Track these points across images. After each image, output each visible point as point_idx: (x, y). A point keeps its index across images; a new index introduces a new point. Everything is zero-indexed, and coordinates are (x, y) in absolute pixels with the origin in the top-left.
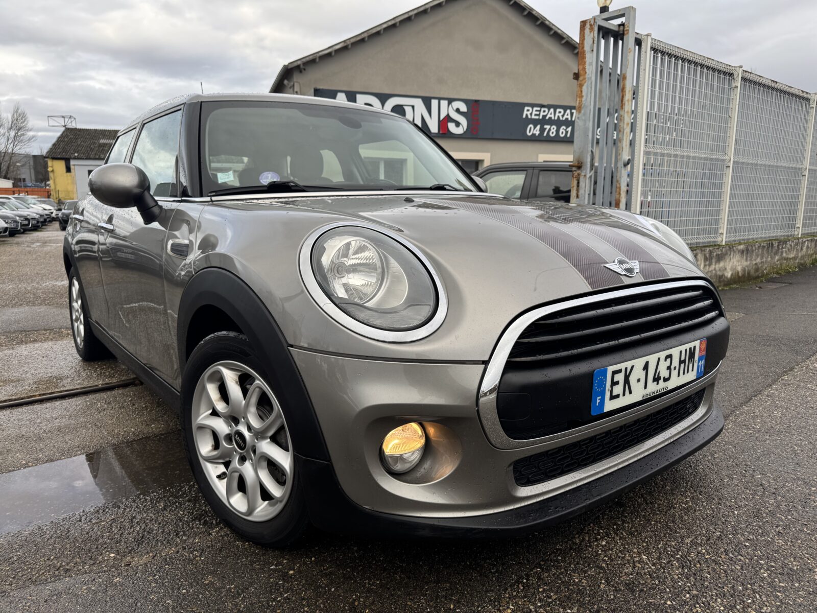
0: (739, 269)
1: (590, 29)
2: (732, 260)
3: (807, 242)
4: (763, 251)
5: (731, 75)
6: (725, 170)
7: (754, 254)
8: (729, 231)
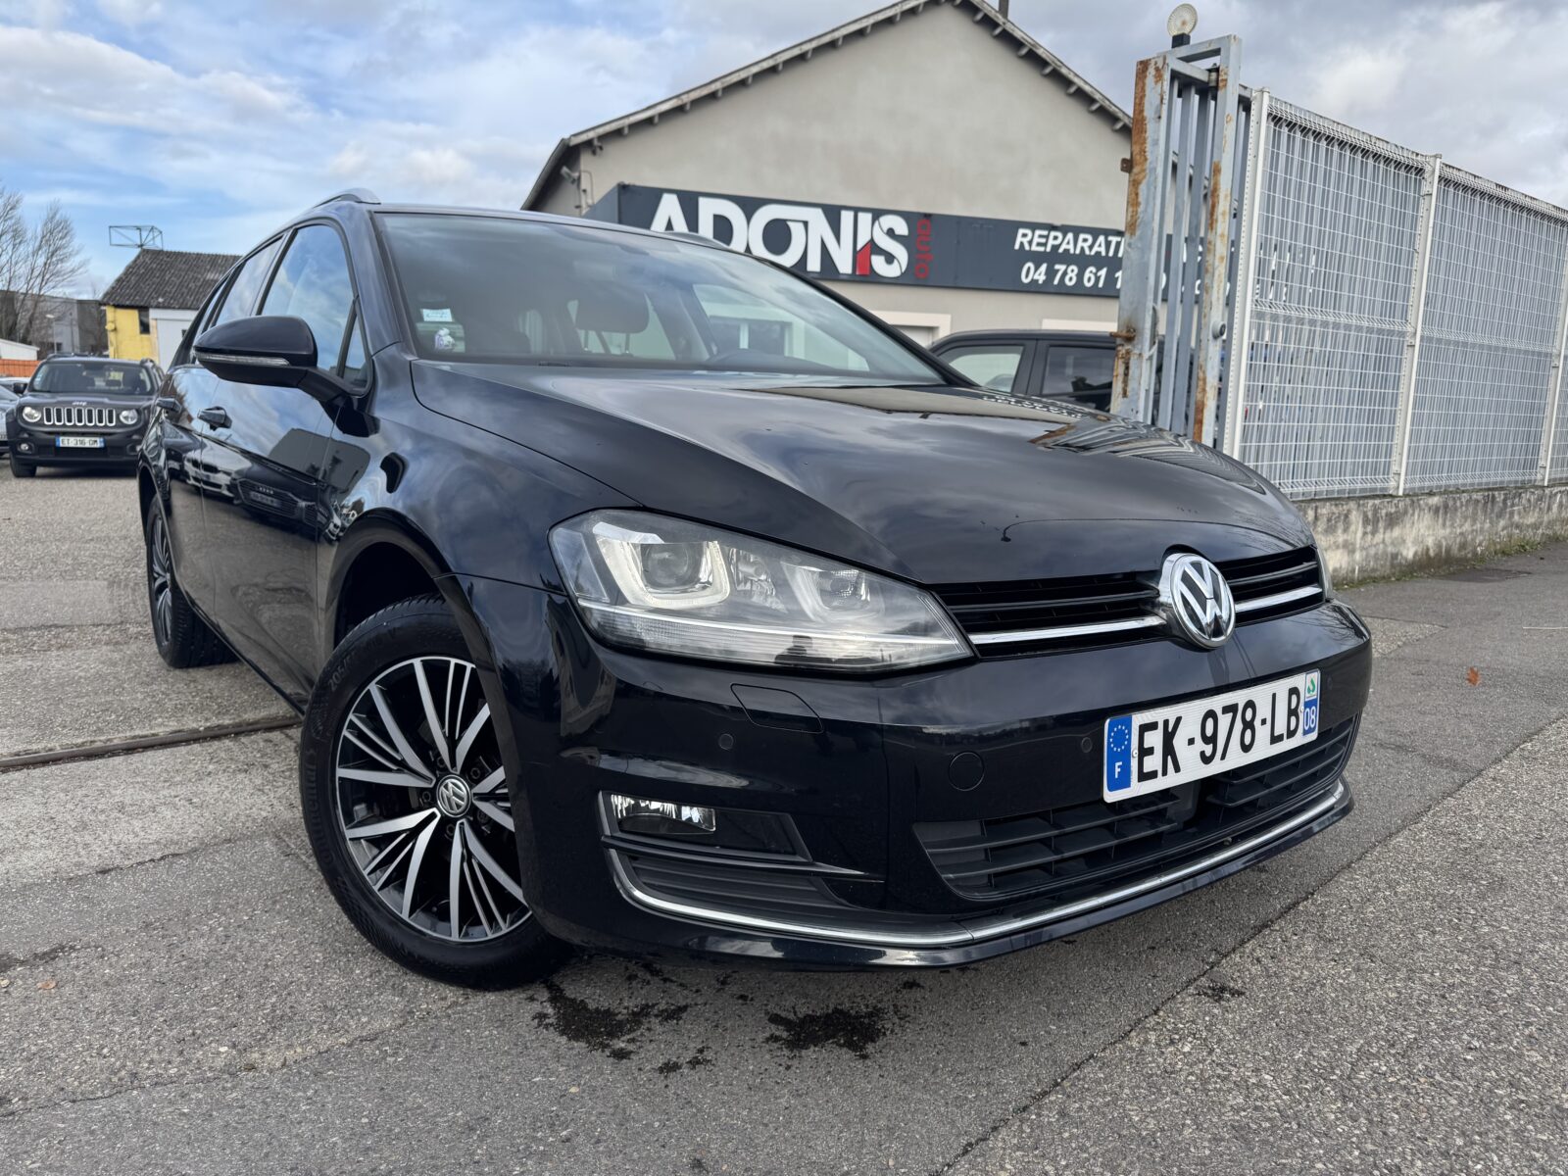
0: (1430, 542)
1: (1155, 77)
2: (1416, 525)
3: (1559, 496)
4: (1475, 509)
5: (1420, 171)
6: (1405, 351)
7: (1459, 514)
8: (1412, 470)
